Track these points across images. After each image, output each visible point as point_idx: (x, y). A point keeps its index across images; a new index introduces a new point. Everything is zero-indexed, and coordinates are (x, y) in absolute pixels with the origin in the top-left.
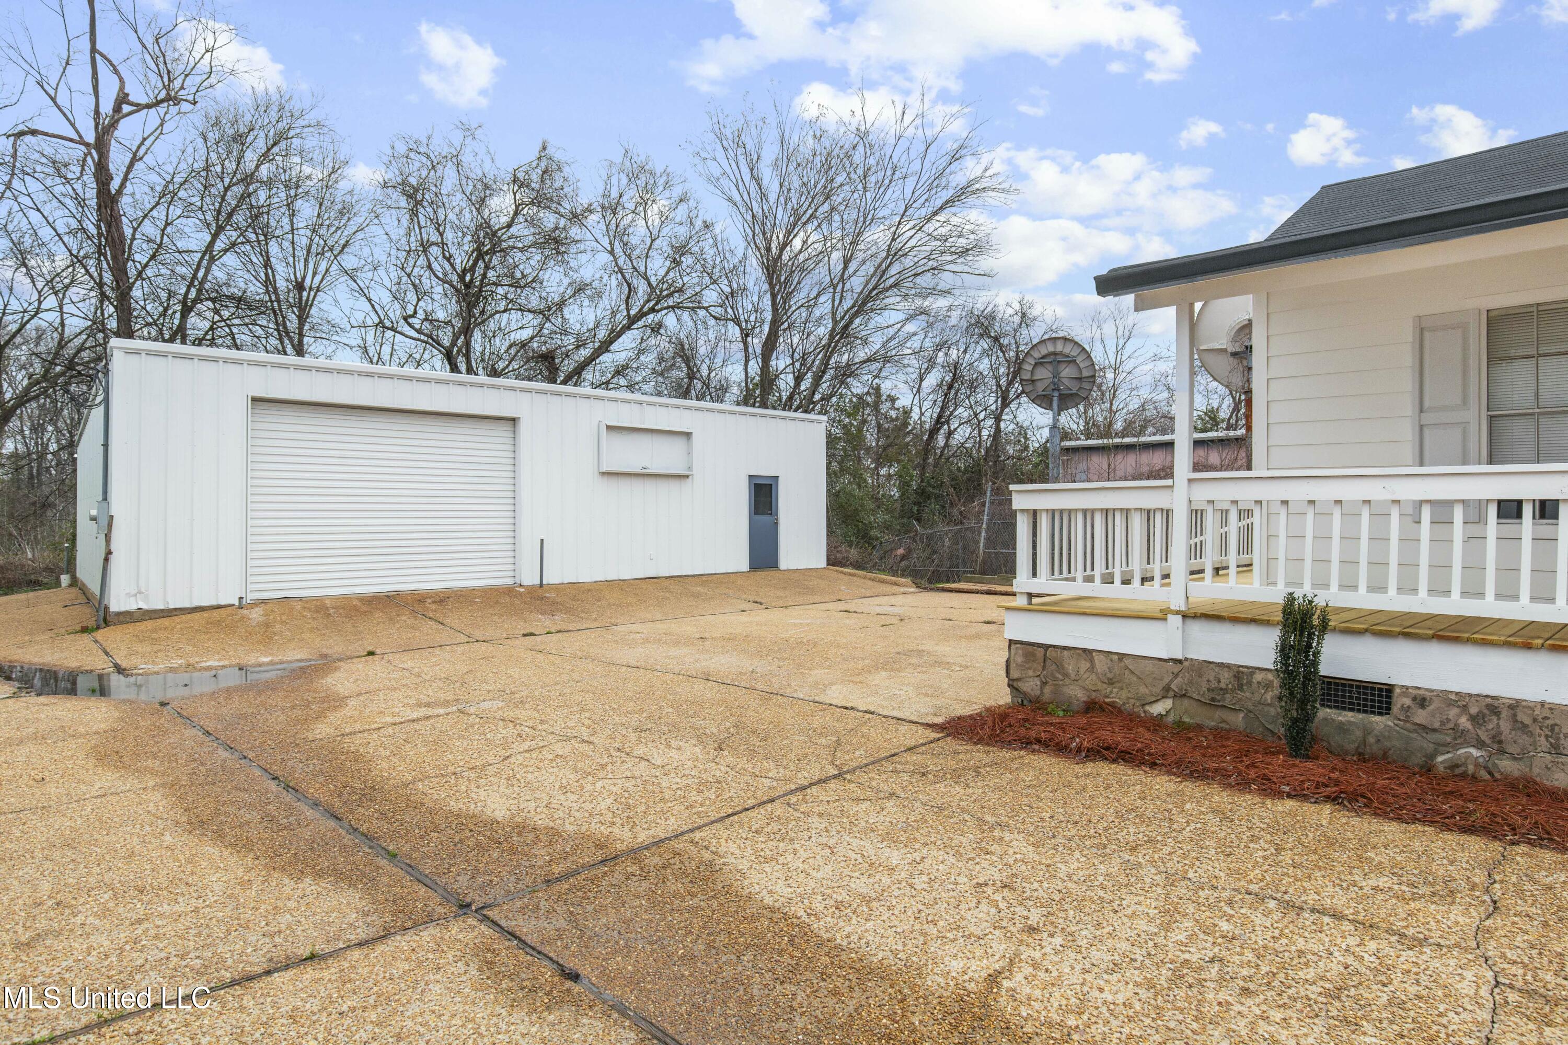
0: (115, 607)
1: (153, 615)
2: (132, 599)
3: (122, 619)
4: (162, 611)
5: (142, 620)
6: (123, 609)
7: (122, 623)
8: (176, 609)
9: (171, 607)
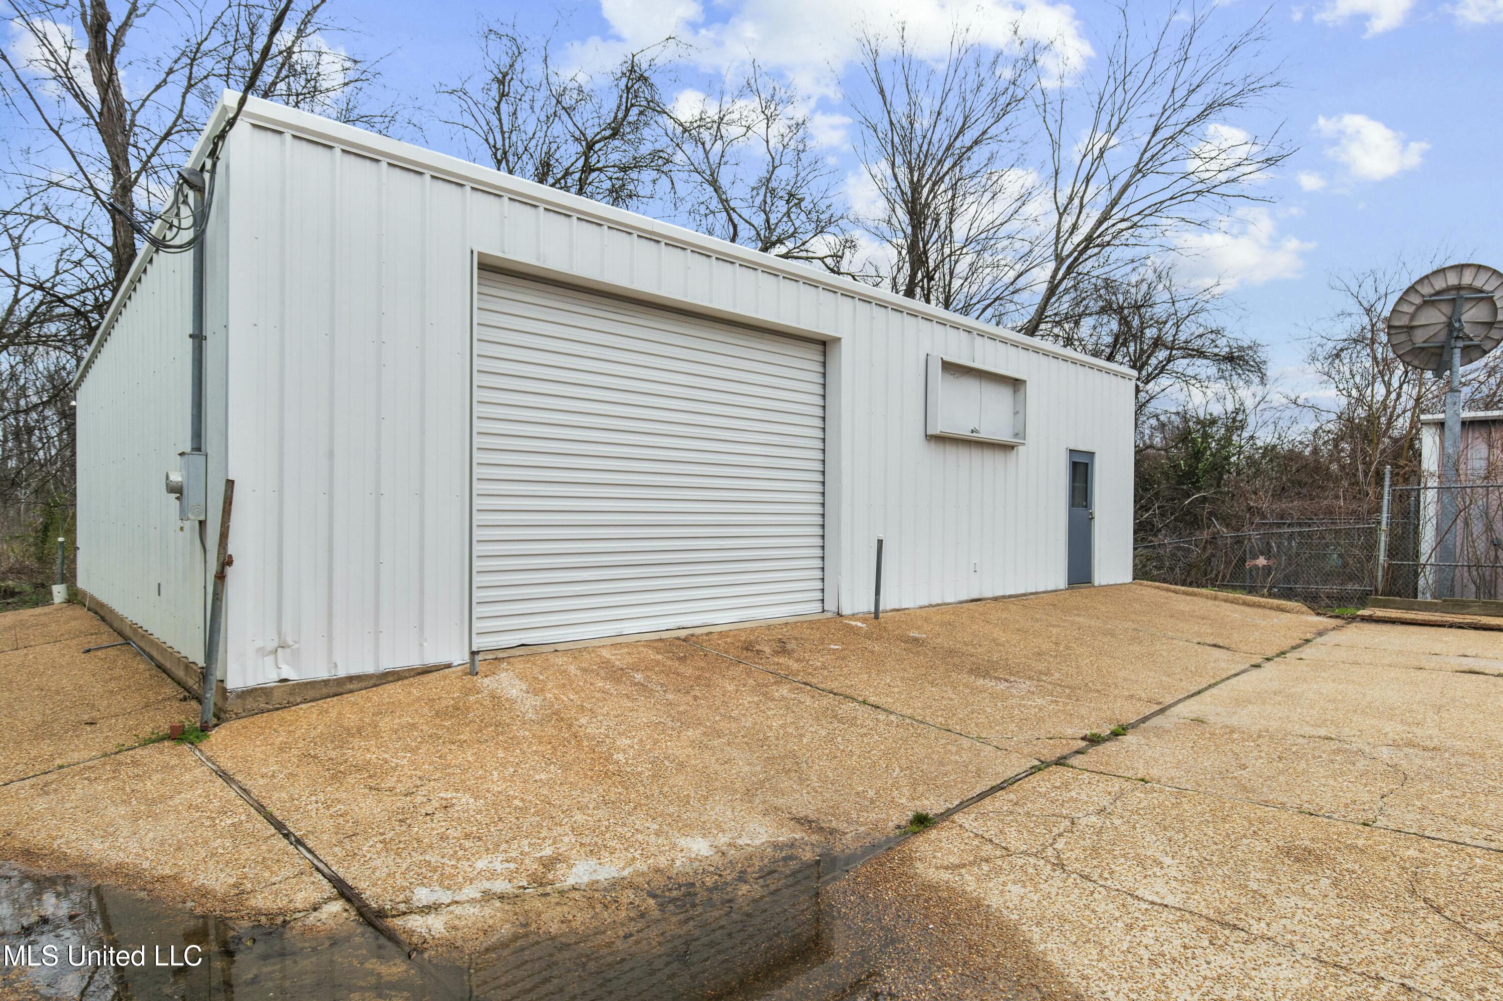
0: (235, 681)
1: (311, 694)
2: (270, 659)
3: (250, 703)
4: (326, 682)
5: (290, 704)
6: (251, 683)
7: (253, 713)
8: (351, 679)
9: (342, 673)
